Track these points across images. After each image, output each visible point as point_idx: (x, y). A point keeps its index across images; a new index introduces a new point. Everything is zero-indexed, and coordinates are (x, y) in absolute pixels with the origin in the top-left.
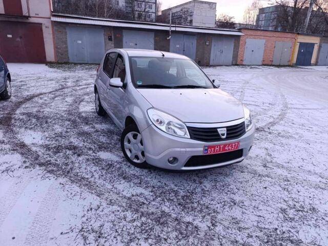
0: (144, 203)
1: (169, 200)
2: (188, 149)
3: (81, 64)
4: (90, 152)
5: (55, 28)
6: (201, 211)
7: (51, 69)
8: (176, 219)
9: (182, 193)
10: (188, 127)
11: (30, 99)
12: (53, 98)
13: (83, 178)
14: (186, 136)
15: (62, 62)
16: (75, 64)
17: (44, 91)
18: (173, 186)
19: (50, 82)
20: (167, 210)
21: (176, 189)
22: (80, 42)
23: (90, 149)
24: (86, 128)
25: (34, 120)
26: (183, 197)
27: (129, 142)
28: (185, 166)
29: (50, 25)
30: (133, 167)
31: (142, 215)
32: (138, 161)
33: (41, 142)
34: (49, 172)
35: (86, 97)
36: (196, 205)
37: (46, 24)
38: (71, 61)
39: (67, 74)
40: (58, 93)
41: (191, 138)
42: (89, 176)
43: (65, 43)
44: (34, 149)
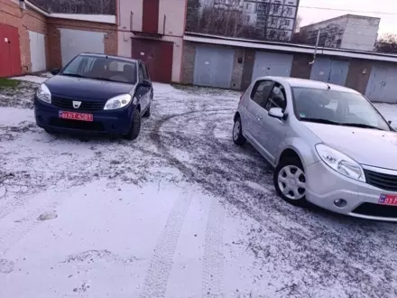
0: (304, 238)
1: (332, 242)
2: (360, 194)
3: (204, 87)
4: (239, 179)
5: (186, 47)
6: (371, 262)
7: (177, 90)
8: (343, 262)
9: (346, 240)
10: (364, 170)
11: (166, 118)
12: (187, 121)
13: (239, 201)
14: (361, 179)
15: (186, 84)
16: (199, 86)
17: (177, 112)
18: (334, 231)
19: (179, 104)
20: (331, 251)
21: (338, 234)
22: (207, 63)
23: (237, 176)
24: (227, 155)
25: (178, 140)
26: (348, 244)
27: (285, 175)
28: (353, 211)
29: (181, 44)
30: (285, 203)
31: (306, 248)
32: (293, 198)
33: (191, 161)
34: (207, 189)
35: (218, 124)
36: (364, 255)
37: (178, 43)
38: (195, 83)
39: (192, 97)
40: (190, 116)
41: (367, 182)
42: (244, 201)
43: (193, 63)
44: (188, 166)
